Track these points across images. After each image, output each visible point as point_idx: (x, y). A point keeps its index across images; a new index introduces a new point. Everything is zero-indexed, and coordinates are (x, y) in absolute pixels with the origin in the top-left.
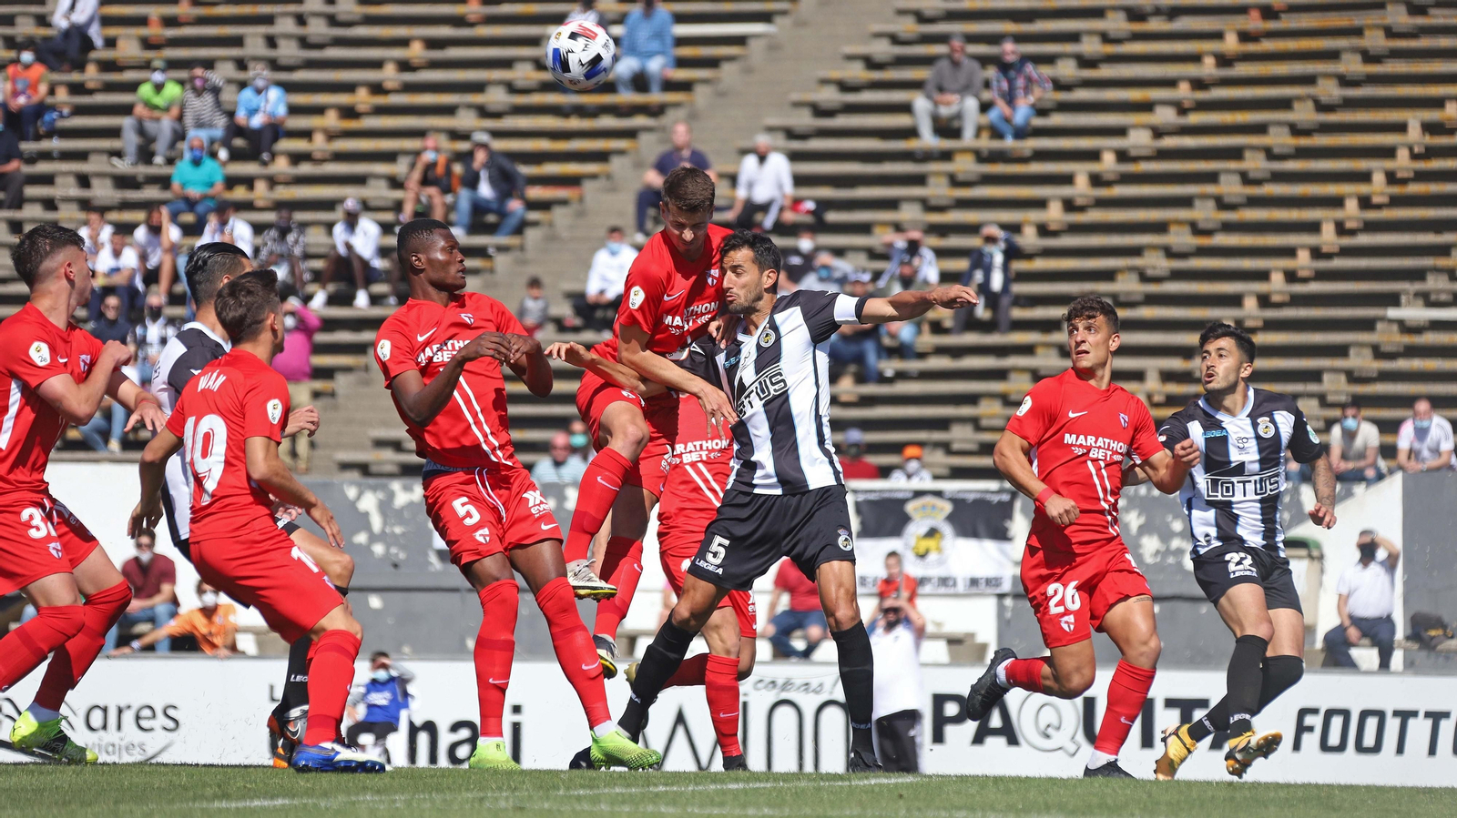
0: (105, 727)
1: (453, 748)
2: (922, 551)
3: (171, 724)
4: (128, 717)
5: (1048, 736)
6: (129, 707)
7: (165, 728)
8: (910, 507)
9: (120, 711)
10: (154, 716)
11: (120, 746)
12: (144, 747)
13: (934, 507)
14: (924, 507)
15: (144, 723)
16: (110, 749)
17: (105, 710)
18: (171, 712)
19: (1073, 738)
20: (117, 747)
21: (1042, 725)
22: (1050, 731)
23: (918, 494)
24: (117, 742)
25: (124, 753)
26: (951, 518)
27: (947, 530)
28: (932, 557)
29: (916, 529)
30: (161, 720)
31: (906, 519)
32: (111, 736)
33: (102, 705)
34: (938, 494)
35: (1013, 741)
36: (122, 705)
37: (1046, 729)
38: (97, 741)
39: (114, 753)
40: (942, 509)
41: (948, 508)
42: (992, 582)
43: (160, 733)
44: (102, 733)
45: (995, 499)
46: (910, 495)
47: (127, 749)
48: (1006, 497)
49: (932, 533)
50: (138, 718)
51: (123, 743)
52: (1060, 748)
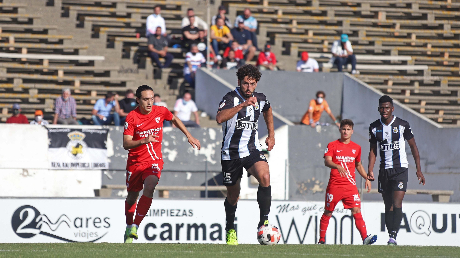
0: (81, 226)
1: (212, 234)
2: (75, 153)
3: (107, 225)
4: (91, 222)
5: (420, 229)
6: (91, 218)
7: (105, 227)
8: (69, 135)
9: (87, 220)
10: (100, 222)
11: (87, 233)
12: (97, 234)
13: (78, 135)
14: (75, 135)
15: (97, 225)
16: (84, 235)
17: (81, 219)
18: (107, 220)
19: (428, 229)
20: (86, 234)
21: (418, 225)
22: (421, 226)
23: (72, 130)
24: (86, 232)
25: (89, 236)
26: (85, 140)
27: (84, 144)
28: (79, 155)
29: (71, 145)
30: (103, 224)
31: (68, 140)
32: (84, 229)
33: (80, 217)
34: (80, 130)
35: (409, 230)
36: (88, 217)
37: (419, 226)
38: (78, 232)
39: (85, 236)
40: (82, 136)
41: (84, 136)
42: (102, 165)
43: (103, 228)
44: (80, 228)
45: (101, 132)
46: (69, 130)
47: (90, 235)
48: (105, 132)
49: (78, 146)
50: (94, 222)
51: (89, 232)
52: (424, 233)
